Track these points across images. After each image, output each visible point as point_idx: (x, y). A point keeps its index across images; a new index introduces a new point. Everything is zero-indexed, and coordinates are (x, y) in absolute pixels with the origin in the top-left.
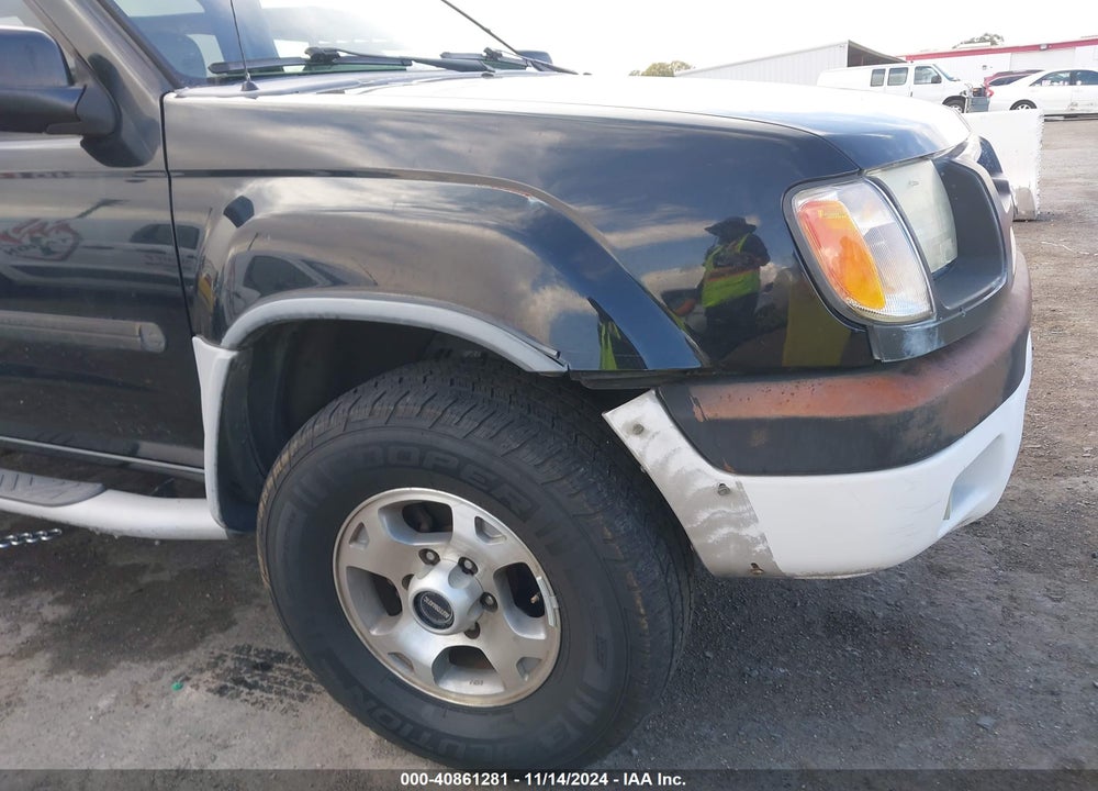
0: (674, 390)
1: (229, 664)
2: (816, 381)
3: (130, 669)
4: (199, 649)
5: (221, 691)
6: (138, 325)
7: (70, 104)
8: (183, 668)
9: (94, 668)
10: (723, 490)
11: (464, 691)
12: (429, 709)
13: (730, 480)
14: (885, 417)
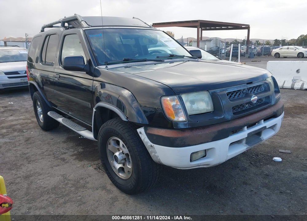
0: (146, 127)
1: (99, 165)
2: (164, 130)
3: (85, 162)
4: (97, 161)
5: (95, 169)
6: (88, 103)
7: (83, 67)
8: (93, 164)
9: (81, 160)
10: (152, 146)
11: (121, 175)
12: (117, 178)
13: (152, 144)
14: (173, 138)
